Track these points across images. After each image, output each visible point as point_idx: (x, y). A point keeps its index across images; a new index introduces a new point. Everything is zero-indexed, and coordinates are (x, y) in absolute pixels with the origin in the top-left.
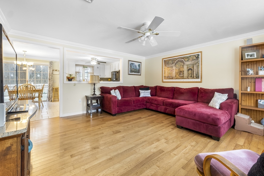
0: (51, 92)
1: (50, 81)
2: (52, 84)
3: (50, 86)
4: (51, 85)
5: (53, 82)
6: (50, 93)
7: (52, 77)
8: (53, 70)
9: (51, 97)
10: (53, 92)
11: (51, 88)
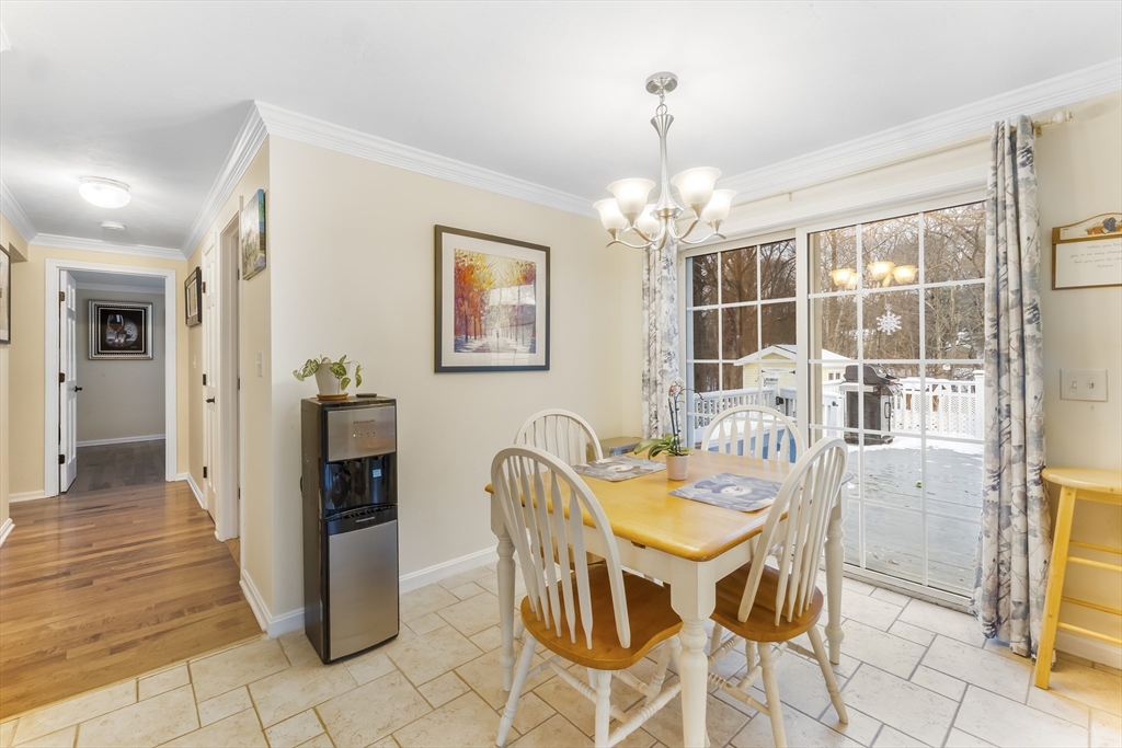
0: (1017, 521)
1: (1010, 381)
2: (1032, 426)
3: (1010, 450)
4: (1016, 439)
5: (1045, 399)
6: (1013, 534)
7: (1029, 330)
8: (1056, 238)
9: (1017, 593)
10: (1050, 535)
11: (1017, 468)
